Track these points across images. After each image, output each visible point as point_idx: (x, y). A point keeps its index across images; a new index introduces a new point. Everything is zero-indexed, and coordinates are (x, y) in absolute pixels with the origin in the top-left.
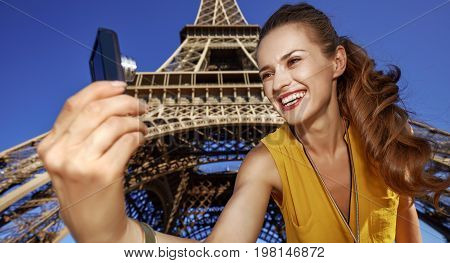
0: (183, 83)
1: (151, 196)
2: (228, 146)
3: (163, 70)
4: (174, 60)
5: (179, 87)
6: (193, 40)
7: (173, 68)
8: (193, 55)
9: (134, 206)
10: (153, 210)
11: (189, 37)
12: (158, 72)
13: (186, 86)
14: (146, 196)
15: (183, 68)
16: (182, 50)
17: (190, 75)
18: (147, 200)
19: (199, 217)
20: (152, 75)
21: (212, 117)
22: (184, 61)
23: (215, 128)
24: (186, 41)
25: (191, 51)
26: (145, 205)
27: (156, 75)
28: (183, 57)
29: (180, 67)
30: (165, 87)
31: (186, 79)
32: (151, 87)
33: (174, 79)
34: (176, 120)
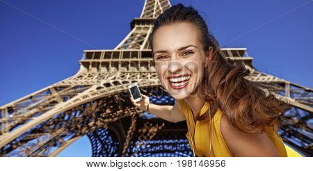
0: (132, 57)
1: (111, 133)
2: (163, 99)
3: (119, 49)
4: (126, 42)
5: (130, 60)
6: (140, 28)
7: (126, 47)
8: (140, 38)
9: (99, 139)
10: (111, 142)
11: (136, 26)
12: (116, 50)
13: (135, 59)
14: (107, 133)
15: (132, 47)
16: (132, 35)
17: (137, 52)
18: (108, 135)
19: (143, 147)
20: (111, 52)
21: (152, 80)
22: (133, 42)
23: (155, 87)
24: (135, 29)
25: (138, 35)
26: (106, 139)
27: (114, 52)
28: (132, 40)
29: (130, 46)
30: (121, 59)
31: (135, 54)
32: (110, 60)
33: (126, 55)
34: (127, 82)
